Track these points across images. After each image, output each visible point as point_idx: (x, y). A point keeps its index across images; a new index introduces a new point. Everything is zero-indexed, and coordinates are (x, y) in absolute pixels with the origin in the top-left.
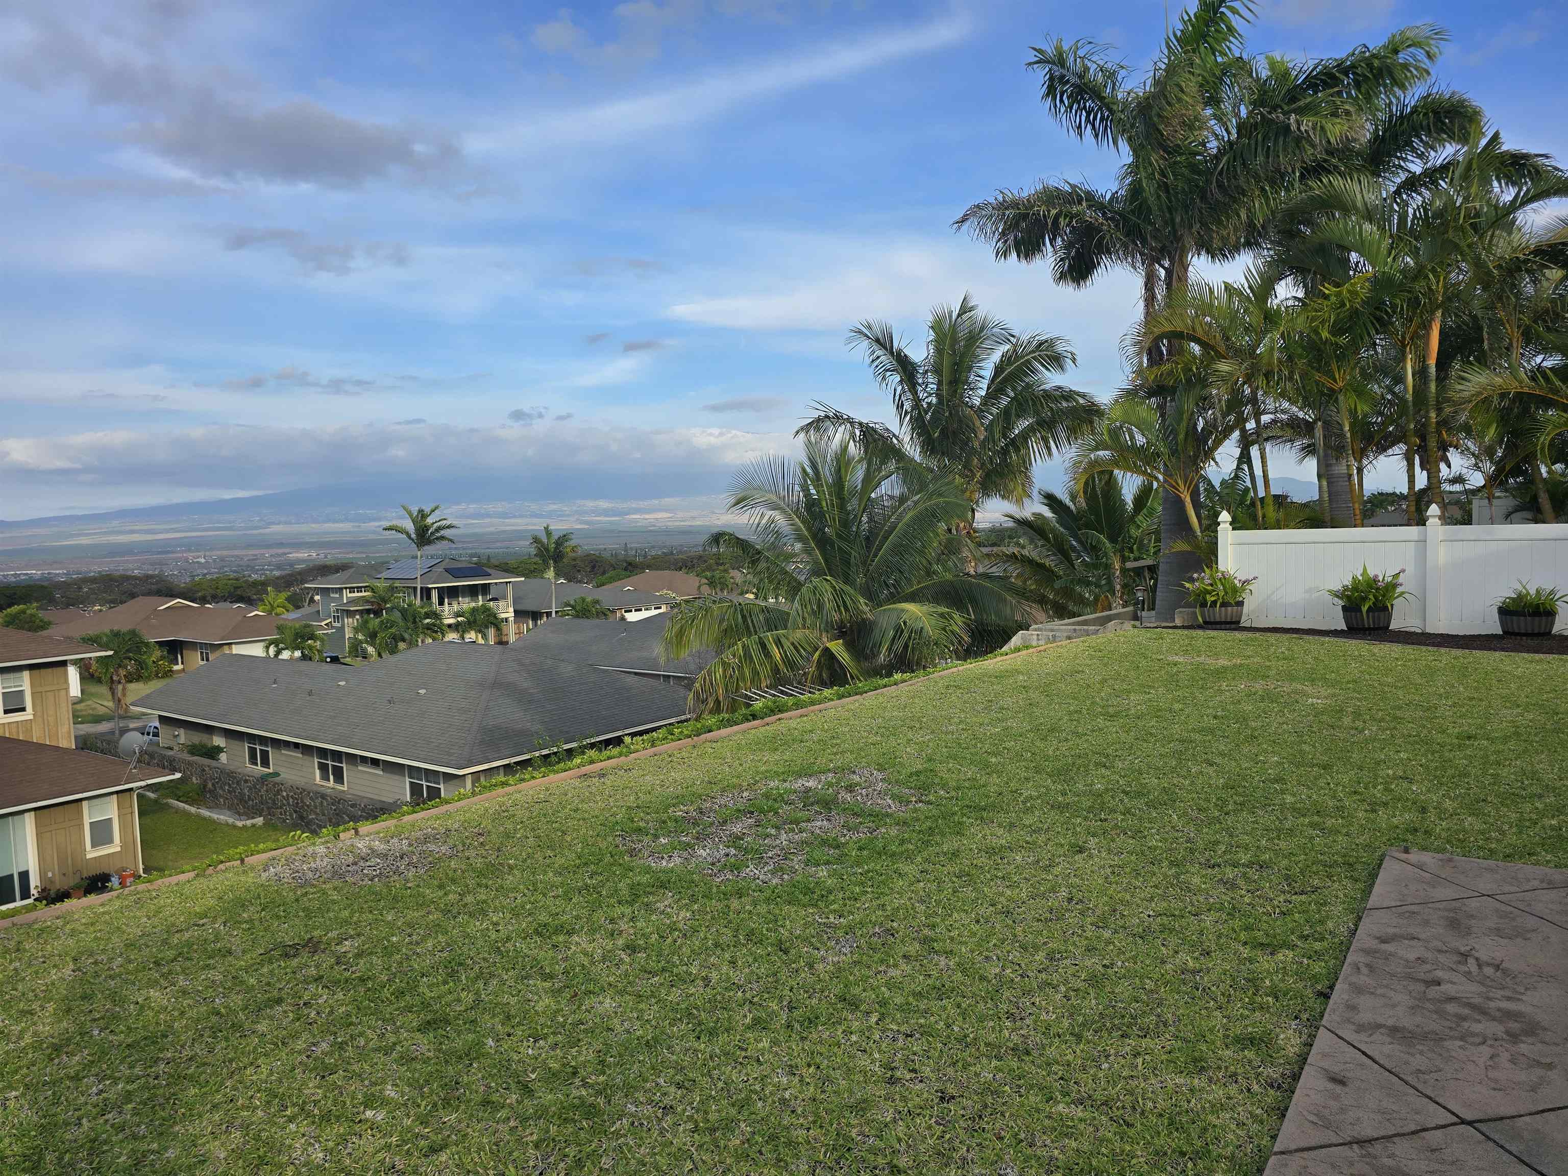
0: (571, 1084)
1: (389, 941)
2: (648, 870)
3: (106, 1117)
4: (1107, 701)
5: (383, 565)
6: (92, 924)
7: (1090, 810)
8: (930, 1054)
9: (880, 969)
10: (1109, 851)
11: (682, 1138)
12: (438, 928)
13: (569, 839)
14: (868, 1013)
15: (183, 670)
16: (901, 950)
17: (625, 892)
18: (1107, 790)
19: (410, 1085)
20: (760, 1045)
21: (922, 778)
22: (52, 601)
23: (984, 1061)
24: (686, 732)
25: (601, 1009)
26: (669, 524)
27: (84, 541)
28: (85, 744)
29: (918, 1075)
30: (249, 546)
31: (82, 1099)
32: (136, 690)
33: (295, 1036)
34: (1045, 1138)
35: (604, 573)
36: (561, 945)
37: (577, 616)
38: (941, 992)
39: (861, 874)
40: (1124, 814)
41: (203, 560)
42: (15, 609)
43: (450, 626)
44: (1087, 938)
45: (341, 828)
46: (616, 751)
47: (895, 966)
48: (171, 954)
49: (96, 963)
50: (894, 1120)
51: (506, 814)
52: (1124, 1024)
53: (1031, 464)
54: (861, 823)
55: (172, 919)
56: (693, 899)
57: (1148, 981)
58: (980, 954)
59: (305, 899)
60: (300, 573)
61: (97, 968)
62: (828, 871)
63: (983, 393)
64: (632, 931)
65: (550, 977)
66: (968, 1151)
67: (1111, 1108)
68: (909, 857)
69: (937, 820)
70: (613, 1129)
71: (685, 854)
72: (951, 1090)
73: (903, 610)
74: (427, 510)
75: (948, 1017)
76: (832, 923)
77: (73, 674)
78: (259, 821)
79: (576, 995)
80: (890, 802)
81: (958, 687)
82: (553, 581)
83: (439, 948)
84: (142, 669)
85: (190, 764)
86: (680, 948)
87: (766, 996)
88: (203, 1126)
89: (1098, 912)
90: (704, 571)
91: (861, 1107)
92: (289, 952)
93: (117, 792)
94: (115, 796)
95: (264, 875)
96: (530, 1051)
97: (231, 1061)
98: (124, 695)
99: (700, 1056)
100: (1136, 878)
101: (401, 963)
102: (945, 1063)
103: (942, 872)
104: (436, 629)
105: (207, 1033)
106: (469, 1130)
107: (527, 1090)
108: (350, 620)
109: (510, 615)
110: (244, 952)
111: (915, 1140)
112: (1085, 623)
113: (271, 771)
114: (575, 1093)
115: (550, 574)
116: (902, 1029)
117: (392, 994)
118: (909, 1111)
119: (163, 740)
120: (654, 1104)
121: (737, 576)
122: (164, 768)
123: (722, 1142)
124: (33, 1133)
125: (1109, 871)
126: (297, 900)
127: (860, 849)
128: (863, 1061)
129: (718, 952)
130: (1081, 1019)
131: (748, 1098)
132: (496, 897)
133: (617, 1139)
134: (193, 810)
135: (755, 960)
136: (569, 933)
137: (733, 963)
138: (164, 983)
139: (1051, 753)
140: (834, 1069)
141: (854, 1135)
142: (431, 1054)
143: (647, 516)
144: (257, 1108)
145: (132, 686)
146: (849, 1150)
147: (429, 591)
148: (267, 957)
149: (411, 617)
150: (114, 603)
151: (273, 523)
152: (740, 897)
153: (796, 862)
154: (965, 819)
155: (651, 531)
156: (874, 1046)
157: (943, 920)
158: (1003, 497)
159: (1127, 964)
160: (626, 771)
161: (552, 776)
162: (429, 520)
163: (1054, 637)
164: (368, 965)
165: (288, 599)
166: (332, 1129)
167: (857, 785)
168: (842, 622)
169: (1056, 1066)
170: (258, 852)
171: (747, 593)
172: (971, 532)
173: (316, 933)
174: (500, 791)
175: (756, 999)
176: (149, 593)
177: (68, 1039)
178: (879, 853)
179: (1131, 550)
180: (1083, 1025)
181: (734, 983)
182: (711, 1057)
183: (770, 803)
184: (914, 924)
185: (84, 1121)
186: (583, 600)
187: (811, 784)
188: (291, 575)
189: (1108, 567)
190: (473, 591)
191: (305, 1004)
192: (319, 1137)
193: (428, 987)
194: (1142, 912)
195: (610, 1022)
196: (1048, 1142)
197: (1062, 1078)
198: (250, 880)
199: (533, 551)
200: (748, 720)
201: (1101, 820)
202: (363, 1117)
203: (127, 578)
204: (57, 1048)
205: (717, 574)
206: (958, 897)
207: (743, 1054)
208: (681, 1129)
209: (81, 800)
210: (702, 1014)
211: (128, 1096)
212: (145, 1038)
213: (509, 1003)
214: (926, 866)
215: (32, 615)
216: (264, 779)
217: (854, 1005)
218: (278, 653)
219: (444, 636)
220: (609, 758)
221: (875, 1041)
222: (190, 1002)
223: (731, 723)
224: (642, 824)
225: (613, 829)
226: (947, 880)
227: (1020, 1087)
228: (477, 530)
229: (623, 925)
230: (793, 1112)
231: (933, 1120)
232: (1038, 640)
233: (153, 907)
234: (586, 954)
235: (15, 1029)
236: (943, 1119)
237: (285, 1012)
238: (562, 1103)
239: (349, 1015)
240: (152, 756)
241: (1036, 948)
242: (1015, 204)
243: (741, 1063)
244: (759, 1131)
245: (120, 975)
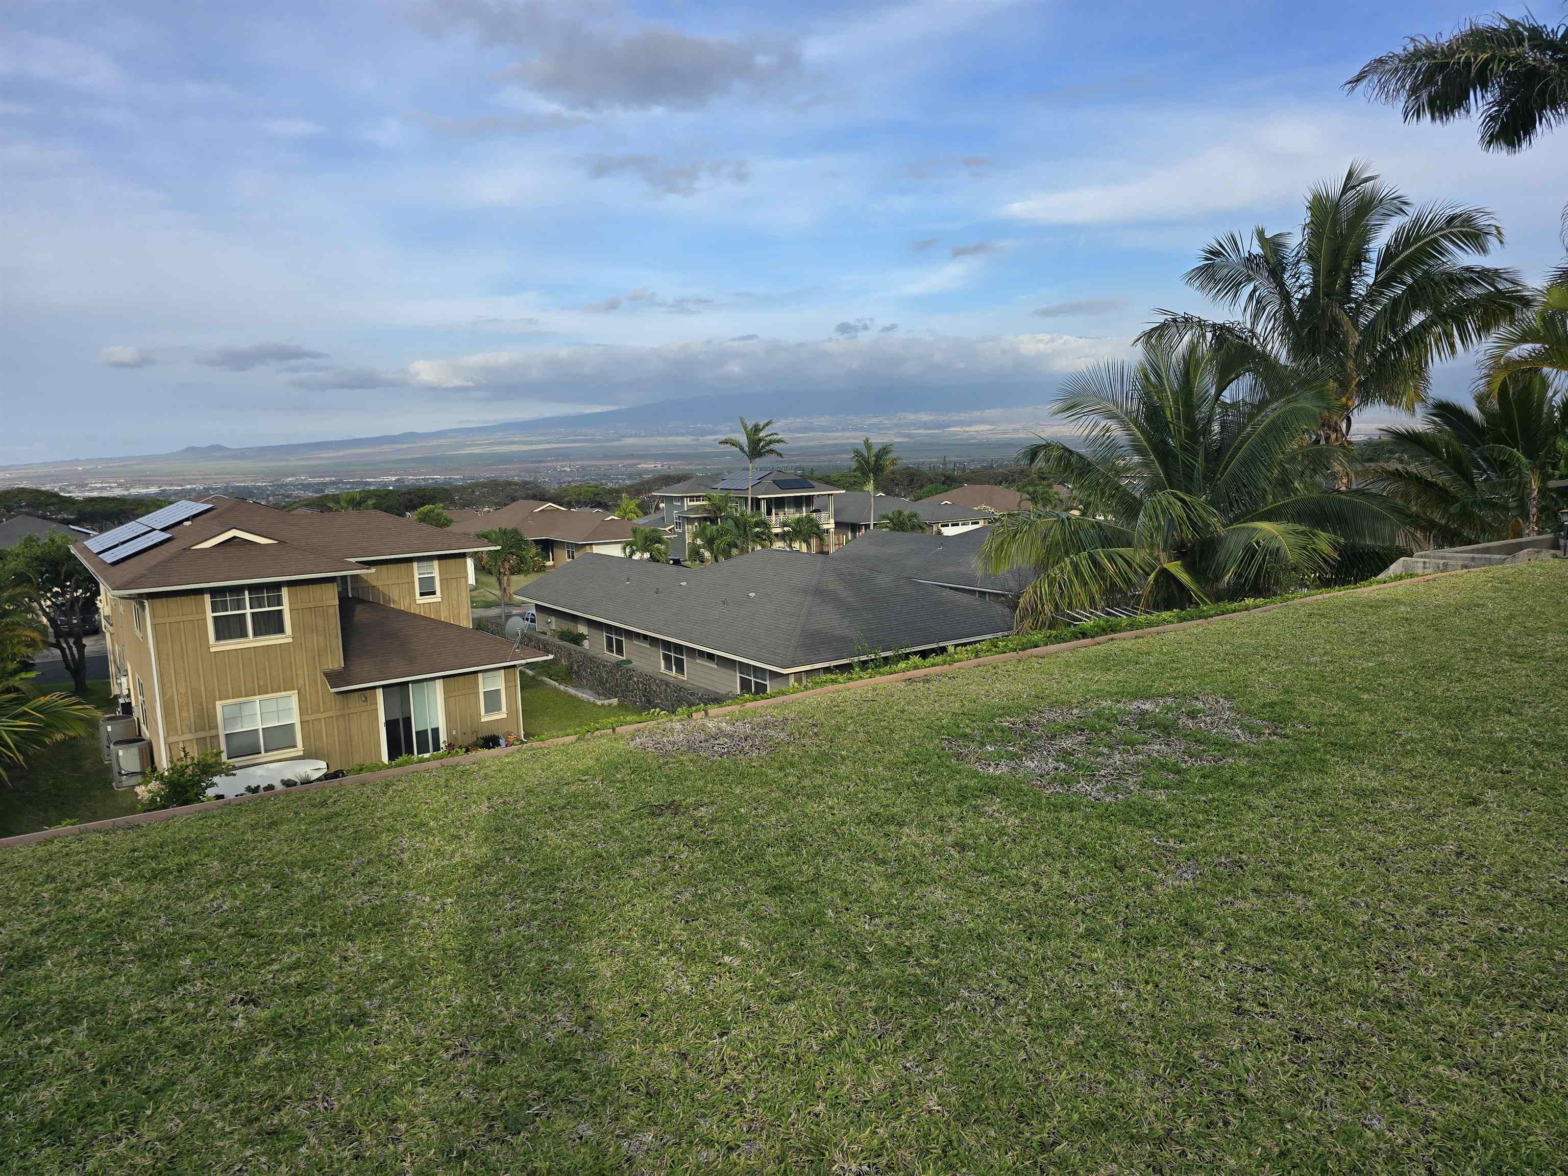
0: (905, 962)
1: (738, 812)
2: (975, 774)
3: (518, 929)
4: (1515, 639)
5: (717, 477)
6: (500, 771)
7: (1489, 759)
8: (1283, 991)
9: (1227, 899)
10: (1512, 807)
11: (1015, 1029)
12: (779, 805)
13: (897, 737)
14: (1212, 941)
15: (554, 566)
16: (1250, 883)
17: (952, 793)
18: (1511, 739)
19: (761, 940)
20: (1095, 955)
21: (1277, 709)
22: (452, 502)
23: (1348, 1007)
24: (1011, 646)
25: (932, 898)
26: (990, 436)
27: (477, 450)
28: (480, 625)
29: (1269, 1010)
30: (606, 457)
31: (500, 912)
32: (518, 581)
33: (663, 884)
34: (1420, 1096)
35: (921, 487)
36: (893, 835)
37: (892, 529)
38: (1297, 932)
39: (1204, 801)
40: (1533, 768)
41: (568, 469)
42: (427, 508)
43: (777, 535)
44: (1479, 897)
45: (694, 708)
46: (939, 659)
47: (1244, 898)
48: (562, 802)
49: (504, 803)
50: (1241, 1050)
51: (837, 709)
52: (1524, 994)
53: (1427, 363)
54: (1204, 751)
55: (562, 773)
56: (1022, 807)
57: (1558, 952)
58: (1345, 898)
59: (667, 767)
60: (647, 482)
61: (505, 808)
62: (1167, 795)
63: (1370, 281)
64: (961, 831)
65: (884, 862)
66: (1326, 1094)
67: (1503, 1079)
68: (1261, 791)
69: (1294, 756)
70: (946, 1009)
71: (1012, 764)
72: (1307, 1030)
73: (1255, 529)
74: (762, 425)
75: (1305, 957)
76: (1173, 847)
77: (470, 563)
78: (615, 701)
79: (908, 882)
80: (1239, 731)
81: (1323, 616)
82: (872, 494)
83: (782, 823)
84: (522, 563)
85: (559, 647)
86: (1010, 851)
87: (1100, 909)
88: (593, 947)
89: (1496, 870)
90: (1025, 486)
91: (1205, 1031)
92: (656, 811)
93: (504, 668)
94: (503, 671)
95: (632, 744)
96: (867, 927)
97: (612, 897)
98: (509, 585)
99: (1032, 956)
100: (1547, 839)
101: (749, 832)
102: (1301, 1003)
103: (1300, 809)
104: (765, 537)
105: (592, 871)
106: (814, 988)
107: (864, 960)
108: (690, 527)
109: (831, 526)
110: (619, 807)
111: (1265, 1073)
112: (1487, 551)
113: (624, 658)
114: (910, 970)
115: (870, 487)
116: (1252, 962)
117: (742, 858)
118: (1258, 1044)
119: (539, 626)
120: (986, 993)
121: (1063, 491)
122: (539, 649)
123: (1056, 1039)
124: (465, 934)
125: (1511, 828)
126: (660, 768)
127: (1204, 777)
128: (1207, 987)
129: (1049, 860)
130: (1468, 982)
131: (1082, 1003)
132: (830, 784)
133: (951, 1019)
134: (562, 687)
135: (1088, 873)
136: (901, 825)
137: (1064, 873)
138: (558, 826)
139: (1439, 693)
140: (1174, 990)
141: (1196, 1057)
142: (778, 916)
143: (968, 429)
144: (634, 939)
145: (514, 578)
146: (1190, 1070)
147: (758, 500)
148: (637, 814)
149: (742, 525)
150: (499, 505)
151: (624, 436)
152: (1071, 811)
153: (1132, 783)
154: (1328, 757)
155: (971, 444)
156: (1220, 974)
157: (1301, 859)
158: (1390, 403)
159: (1530, 931)
160: (950, 678)
161: (878, 677)
162: (762, 434)
163: (1446, 566)
164: (721, 831)
165: (638, 506)
166: (697, 967)
167: (1199, 711)
168: (1182, 540)
169: (1436, 1026)
170: (626, 724)
171: (1072, 509)
172: (1346, 446)
173: (677, 798)
174: (830, 687)
175: (1088, 911)
176: (526, 498)
177: (487, 862)
178: (1226, 783)
179: (1555, 466)
180: (1471, 987)
181: (1066, 893)
182: (1043, 959)
183: (1102, 722)
184: (1266, 858)
185: (502, 929)
186: (900, 513)
187: (1148, 706)
188: (640, 484)
189: (1523, 486)
190: (798, 503)
191: (670, 857)
192: (686, 971)
193: (773, 856)
194: (1553, 877)
195: (942, 911)
196: (1424, 1101)
197: (1443, 1040)
198: (621, 747)
199: (854, 465)
200: (1077, 638)
201: (1502, 772)
202: (722, 961)
203: (509, 484)
204: (479, 868)
205: (1040, 489)
206: (1319, 837)
207: (1077, 961)
208: (1014, 1020)
209: (477, 672)
210: (1034, 917)
211: (534, 915)
212: (545, 869)
213: (845, 881)
214: (1281, 801)
215: (438, 514)
216: (619, 664)
217: (1197, 931)
218: (632, 553)
219: (772, 544)
220: (933, 665)
221: (1220, 970)
222: (579, 844)
223: (1059, 639)
224: (968, 730)
225: (939, 733)
226: (1306, 818)
227: (1390, 1040)
228: (803, 444)
229: (952, 823)
230: (1130, 1024)
231: (1286, 1057)
232: (1424, 568)
233: (546, 762)
234: (917, 846)
235: (449, 849)
236: (1298, 1058)
237: (654, 862)
238: (898, 977)
239: (706, 872)
240: (530, 639)
241: (1415, 901)
242: (1430, 53)
243: (1074, 970)
244: (1094, 1035)
245: (523, 815)
